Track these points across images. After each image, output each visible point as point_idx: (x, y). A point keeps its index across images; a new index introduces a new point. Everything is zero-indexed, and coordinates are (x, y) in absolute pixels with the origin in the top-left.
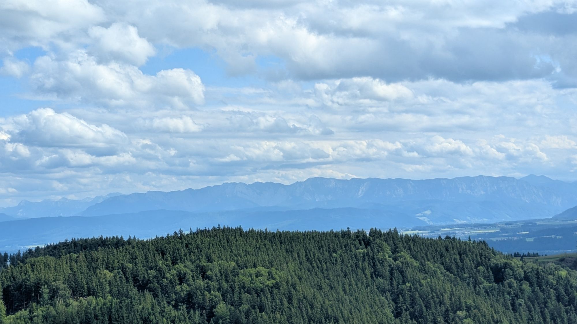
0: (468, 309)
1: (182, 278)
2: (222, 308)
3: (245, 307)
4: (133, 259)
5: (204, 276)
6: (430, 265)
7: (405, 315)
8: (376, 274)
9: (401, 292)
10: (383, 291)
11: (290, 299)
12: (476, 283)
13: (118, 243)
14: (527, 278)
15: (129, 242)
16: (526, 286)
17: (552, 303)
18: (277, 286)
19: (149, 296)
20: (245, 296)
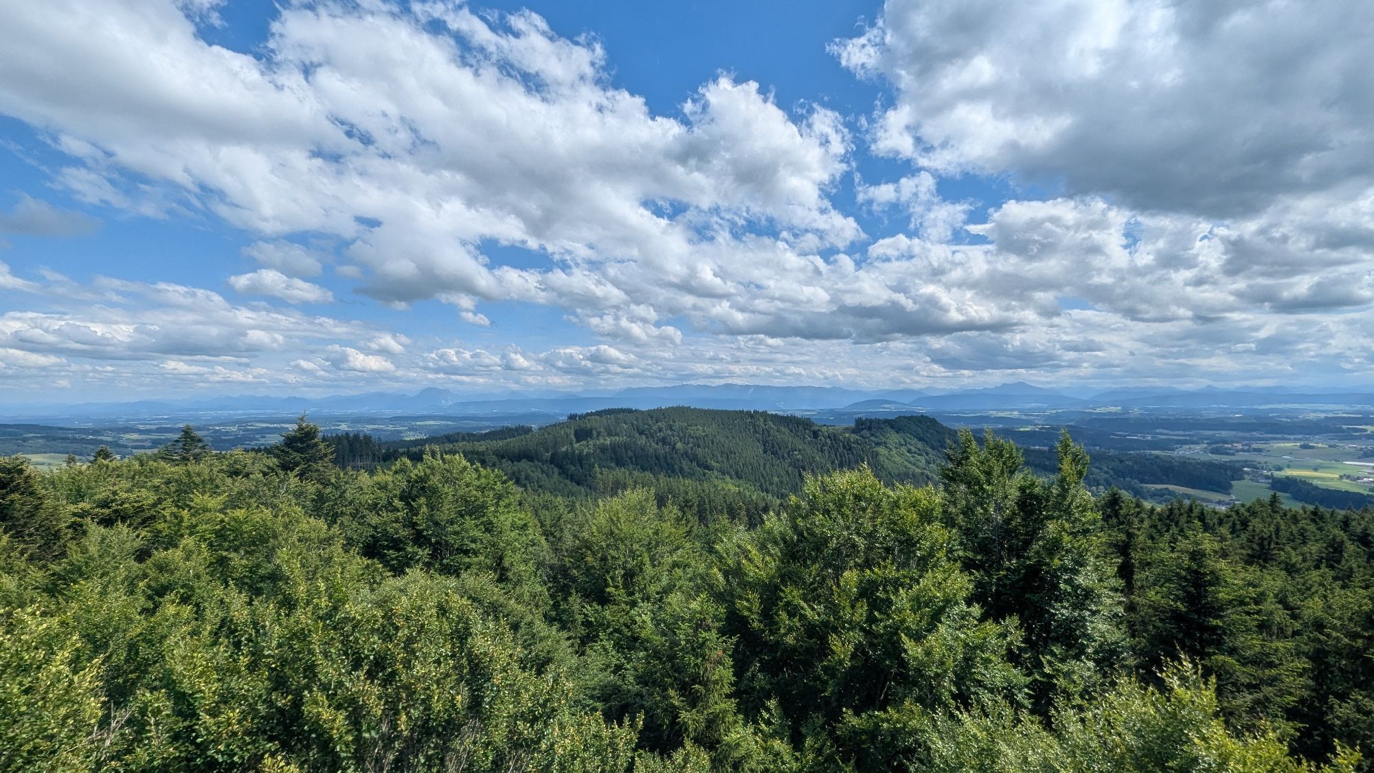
0: (800, 450)
1: (660, 430)
2: (679, 445)
3: (691, 445)
4: (637, 419)
5: (671, 429)
6: (782, 428)
7: (769, 452)
8: (756, 432)
9: (767, 441)
10: (759, 441)
11: (713, 443)
12: (804, 438)
13: (630, 411)
14: (829, 437)
15: (636, 411)
16: (828, 441)
17: (841, 449)
18: (707, 436)
19: (644, 437)
20: (691, 440)
